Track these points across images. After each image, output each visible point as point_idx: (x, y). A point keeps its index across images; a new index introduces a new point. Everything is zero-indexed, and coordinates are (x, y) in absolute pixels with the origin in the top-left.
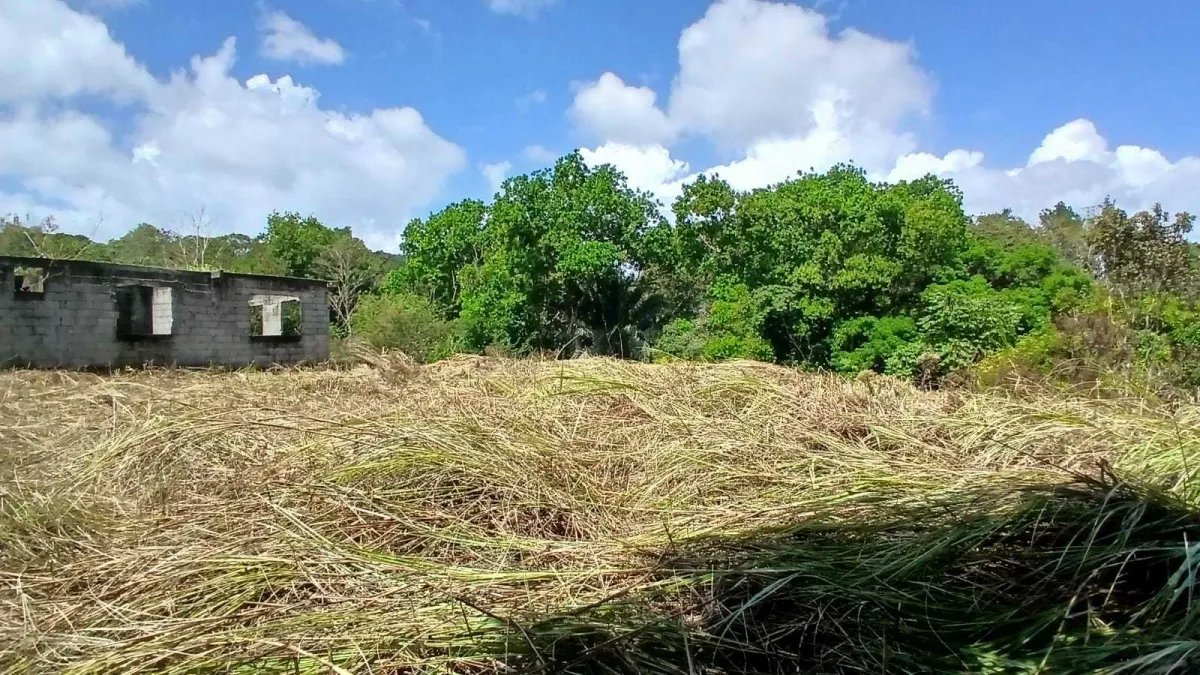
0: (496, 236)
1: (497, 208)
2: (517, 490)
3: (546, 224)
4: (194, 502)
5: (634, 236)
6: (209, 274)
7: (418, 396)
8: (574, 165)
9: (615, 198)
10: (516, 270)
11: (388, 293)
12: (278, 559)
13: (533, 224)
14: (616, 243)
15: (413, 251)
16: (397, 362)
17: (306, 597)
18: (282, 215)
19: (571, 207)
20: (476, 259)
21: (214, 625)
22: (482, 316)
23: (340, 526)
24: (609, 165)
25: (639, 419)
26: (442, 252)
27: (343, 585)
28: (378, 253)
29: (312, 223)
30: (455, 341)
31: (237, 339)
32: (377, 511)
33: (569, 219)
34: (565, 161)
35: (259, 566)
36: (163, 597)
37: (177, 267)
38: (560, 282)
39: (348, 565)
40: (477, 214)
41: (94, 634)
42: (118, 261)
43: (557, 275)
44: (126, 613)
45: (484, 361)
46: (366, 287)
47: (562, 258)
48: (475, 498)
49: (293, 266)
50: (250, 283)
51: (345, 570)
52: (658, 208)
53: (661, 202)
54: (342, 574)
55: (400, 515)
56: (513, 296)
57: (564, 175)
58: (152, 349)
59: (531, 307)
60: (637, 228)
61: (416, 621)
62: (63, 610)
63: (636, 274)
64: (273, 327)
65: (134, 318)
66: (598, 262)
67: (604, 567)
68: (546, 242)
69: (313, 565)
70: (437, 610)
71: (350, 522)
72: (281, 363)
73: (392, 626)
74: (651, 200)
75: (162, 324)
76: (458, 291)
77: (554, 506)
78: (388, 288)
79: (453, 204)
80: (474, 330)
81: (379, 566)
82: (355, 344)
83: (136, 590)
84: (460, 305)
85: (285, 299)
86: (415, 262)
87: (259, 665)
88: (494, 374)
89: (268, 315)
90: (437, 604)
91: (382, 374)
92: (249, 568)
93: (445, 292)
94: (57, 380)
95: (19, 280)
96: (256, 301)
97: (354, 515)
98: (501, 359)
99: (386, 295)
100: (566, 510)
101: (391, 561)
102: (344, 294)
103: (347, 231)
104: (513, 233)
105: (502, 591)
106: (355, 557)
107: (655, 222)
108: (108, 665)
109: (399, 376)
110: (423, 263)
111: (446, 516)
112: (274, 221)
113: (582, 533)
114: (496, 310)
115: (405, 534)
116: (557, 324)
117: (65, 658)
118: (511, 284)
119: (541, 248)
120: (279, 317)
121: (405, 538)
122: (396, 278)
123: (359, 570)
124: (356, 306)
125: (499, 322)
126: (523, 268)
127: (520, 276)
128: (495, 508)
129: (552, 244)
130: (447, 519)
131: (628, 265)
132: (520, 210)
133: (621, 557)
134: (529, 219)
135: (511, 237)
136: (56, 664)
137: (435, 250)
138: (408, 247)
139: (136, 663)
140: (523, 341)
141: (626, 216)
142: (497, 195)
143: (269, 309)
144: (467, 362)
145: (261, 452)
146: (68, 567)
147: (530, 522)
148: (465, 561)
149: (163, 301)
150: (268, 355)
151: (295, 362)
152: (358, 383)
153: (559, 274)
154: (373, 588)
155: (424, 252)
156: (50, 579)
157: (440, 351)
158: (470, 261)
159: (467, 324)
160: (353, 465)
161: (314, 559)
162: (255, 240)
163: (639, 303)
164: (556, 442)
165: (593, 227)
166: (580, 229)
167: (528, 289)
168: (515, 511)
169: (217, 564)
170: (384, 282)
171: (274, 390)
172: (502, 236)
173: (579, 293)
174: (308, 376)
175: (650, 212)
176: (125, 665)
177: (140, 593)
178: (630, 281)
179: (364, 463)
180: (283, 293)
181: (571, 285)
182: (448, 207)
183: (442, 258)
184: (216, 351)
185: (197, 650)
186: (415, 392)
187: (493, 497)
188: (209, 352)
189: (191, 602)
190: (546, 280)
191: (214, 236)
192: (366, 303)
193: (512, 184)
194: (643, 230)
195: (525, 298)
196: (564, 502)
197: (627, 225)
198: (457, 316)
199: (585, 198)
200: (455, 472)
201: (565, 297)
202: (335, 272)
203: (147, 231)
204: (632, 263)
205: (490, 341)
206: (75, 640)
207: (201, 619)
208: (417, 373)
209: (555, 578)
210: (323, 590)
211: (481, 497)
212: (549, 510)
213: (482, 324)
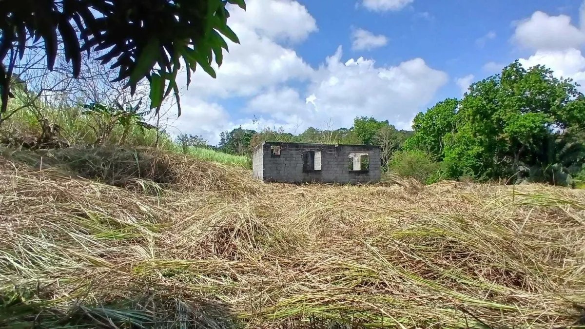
0: (465, 116)
1: (466, 100)
2: (490, 257)
3: (497, 106)
4: (334, 238)
5: (559, 107)
6: (334, 145)
7: (424, 201)
8: (515, 69)
9: (545, 85)
10: (477, 134)
11: (406, 150)
12: (370, 268)
13: (488, 107)
14: (546, 112)
15: (419, 128)
16: (412, 184)
17: (382, 288)
18: (360, 118)
19: (513, 94)
20: (453, 130)
21: (346, 291)
22: (456, 160)
23: (396, 259)
24: (539, 65)
25: (571, 224)
26: (434, 128)
27: (399, 287)
28: (401, 131)
29: (372, 120)
30: (441, 174)
31: (344, 172)
32: (413, 255)
33: (512, 102)
34: (508, 68)
35: (363, 270)
36: (326, 275)
37: (322, 143)
38: (506, 139)
39: (401, 278)
40: (453, 106)
41: (302, 285)
42: (302, 142)
43: (505, 135)
44: (314, 278)
45: (459, 184)
46: (395, 148)
47: (508, 125)
48: (464, 257)
49: (364, 140)
50: (349, 148)
51: (399, 280)
52: (576, 87)
53: (578, 84)
54: (398, 281)
55: (424, 259)
56: (476, 148)
57: (509, 76)
58: (315, 176)
59: (487, 154)
60: (561, 102)
61: (436, 314)
62: (292, 273)
63: (562, 131)
64: (357, 167)
65: (308, 164)
66: (533, 125)
67: (549, 311)
68: (496, 116)
69: (385, 274)
70: (446, 311)
71: (401, 258)
72: (361, 182)
73: (424, 313)
74: (570, 83)
75: (318, 166)
76: (443, 147)
77: (514, 270)
78: (406, 147)
79: (440, 102)
80: (452, 168)
81: (415, 282)
82: (391, 174)
83: (316, 270)
84: (444, 155)
85: (362, 154)
86: (419, 134)
87: (364, 314)
88: (466, 192)
89: (355, 162)
90: (446, 308)
91: (405, 188)
92: (359, 270)
93: (436, 149)
94: (284, 186)
95: (272, 150)
96: (351, 156)
97: (402, 255)
98: (469, 183)
99: (405, 151)
100: (522, 273)
101: (421, 281)
102: (386, 152)
103: (387, 122)
104: (475, 113)
105: (483, 310)
106: (403, 275)
107: (574, 96)
108: (308, 298)
109: (414, 191)
110: (424, 134)
111: (448, 264)
112: (357, 121)
113: (533, 289)
114: (465, 157)
115: (427, 269)
116: (504, 164)
117: (292, 292)
118: (474, 142)
119: (493, 120)
120: (360, 162)
121: (426, 271)
122: (410, 143)
123: (405, 282)
124: (392, 157)
125: (466, 163)
126: (482, 132)
127: (480, 137)
128: (477, 265)
129: (501, 117)
130: (449, 266)
131: (555, 125)
132: (480, 100)
133: (562, 307)
134: (485, 105)
135: (474, 116)
136: (289, 294)
137: (430, 127)
138: (417, 127)
139: (318, 300)
140: (482, 173)
141: (554, 95)
142: (466, 94)
143: (356, 159)
144: (449, 185)
145: (358, 221)
146: (293, 257)
147: (498, 276)
148: (459, 290)
149: (318, 156)
150: (356, 179)
151: (366, 182)
152: (394, 193)
153: (506, 134)
154: (413, 292)
155: (424, 128)
156: (287, 260)
157: (433, 178)
158: (449, 131)
159: (449, 165)
160: (400, 231)
161: (385, 271)
162: (350, 130)
163: (564, 150)
164: (512, 233)
165: (530, 104)
166: (520, 106)
167: (485, 144)
168: (489, 268)
169: (347, 265)
170: (404, 145)
171: (359, 194)
172: (469, 116)
173: (520, 145)
174: (372, 189)
175: (570, 91)
176: (314, 300)
177: (318, 271)
178: (557, 136)
179: (405, 230)
180: (362, 152)
181: (514, 140)
182: (437, 104)
183: (434, 130)
184: (336, 177)
185: (340, 300)
186: (422, 198)
187: (474, 258)
188: (333, 177)
189: (337, 279)
190: (496, 138)
191: (334, 130)
192: (396, 155)
193: (475, 87)
194: (566, 102)
195: (483, 149)
196: (520, 268)
197: (554, 101)
198: (442, 160)
199: (523, 87)
200: (452, 242)
201: (510, 147)
202: (382, 142)
203: (311, 130)
204: (558, 124)
205: (461, 173)
206: (296, 286)
207: (341, 287)
208: (423, 189)
209: (517, 311)
210: (390, 287)
211: (468, 258)
212: (511, 272)
213: (457, 164)
